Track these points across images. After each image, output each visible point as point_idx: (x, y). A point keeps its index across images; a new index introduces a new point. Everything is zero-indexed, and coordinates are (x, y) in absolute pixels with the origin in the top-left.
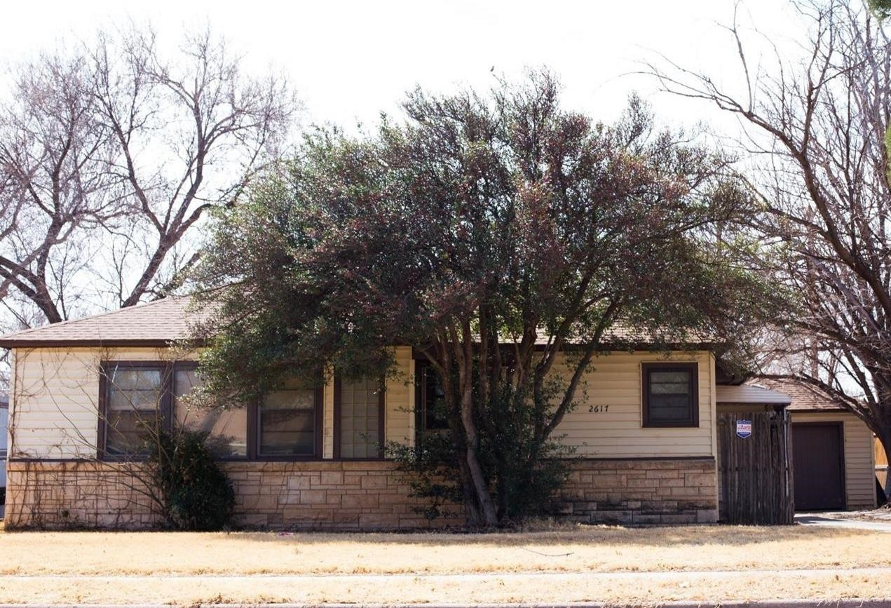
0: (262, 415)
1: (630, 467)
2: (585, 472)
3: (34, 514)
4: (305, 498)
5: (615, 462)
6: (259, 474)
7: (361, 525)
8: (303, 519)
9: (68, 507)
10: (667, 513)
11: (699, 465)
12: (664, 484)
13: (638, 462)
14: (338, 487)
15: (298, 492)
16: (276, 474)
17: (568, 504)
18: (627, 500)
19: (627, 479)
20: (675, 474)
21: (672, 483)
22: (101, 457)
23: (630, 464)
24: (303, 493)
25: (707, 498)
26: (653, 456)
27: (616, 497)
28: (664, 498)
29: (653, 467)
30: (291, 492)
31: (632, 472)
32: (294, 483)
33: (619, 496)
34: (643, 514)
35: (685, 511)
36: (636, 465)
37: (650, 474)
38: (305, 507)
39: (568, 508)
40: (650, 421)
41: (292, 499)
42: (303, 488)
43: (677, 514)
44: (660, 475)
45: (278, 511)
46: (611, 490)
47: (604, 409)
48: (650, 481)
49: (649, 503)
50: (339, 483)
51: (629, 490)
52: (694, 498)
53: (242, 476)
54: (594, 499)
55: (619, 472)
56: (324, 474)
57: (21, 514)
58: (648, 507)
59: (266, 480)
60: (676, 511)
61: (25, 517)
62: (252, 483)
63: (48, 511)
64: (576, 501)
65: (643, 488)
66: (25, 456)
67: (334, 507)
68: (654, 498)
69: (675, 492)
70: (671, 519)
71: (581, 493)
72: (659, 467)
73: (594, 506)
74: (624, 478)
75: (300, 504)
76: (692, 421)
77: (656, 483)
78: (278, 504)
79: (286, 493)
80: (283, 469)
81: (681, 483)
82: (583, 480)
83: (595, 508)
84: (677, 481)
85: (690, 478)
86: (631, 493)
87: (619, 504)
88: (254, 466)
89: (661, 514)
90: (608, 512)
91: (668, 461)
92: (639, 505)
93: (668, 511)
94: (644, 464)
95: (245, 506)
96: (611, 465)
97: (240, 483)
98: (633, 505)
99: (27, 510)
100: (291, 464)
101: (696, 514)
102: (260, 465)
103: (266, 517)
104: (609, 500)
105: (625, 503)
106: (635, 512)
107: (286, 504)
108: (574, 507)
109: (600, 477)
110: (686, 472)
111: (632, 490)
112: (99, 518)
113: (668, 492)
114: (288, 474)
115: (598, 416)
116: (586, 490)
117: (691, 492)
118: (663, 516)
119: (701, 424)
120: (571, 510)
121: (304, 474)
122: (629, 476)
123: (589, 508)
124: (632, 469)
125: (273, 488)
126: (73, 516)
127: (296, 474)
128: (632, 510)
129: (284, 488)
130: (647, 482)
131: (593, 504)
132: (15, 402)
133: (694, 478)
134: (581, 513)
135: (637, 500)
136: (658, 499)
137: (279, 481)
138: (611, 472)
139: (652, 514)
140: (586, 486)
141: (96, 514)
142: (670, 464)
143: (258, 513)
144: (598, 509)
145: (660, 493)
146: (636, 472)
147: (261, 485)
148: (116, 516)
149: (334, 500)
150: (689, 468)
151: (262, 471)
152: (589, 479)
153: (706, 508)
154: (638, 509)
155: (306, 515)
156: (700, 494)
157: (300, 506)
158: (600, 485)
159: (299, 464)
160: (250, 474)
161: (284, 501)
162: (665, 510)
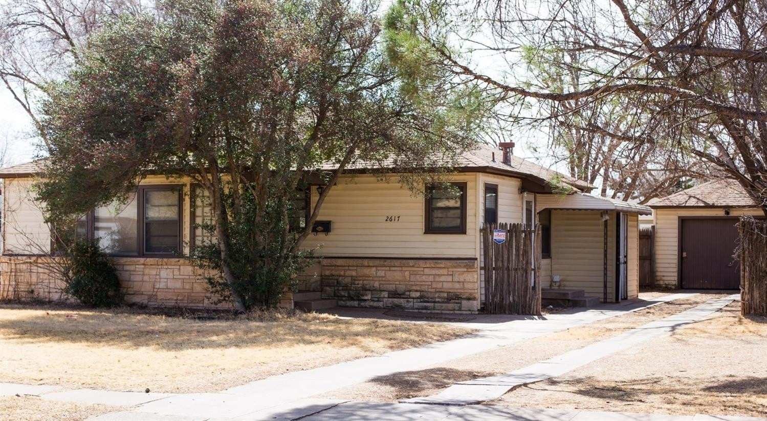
0: (146, 223)
1: (411, 265)
2: (379, 268)
3: (15, 291)
4: (170, 285)
5: (400, 260)
6: (143, 266)
7: (205, 305)
8: (169, 300)
9: (33, 287)
10: (439, 302)
11: (462, 265)
12: (437, 279)
13: (417, 262)
14: (191, 277)
15: (166, 280)
16: (153, 267)
17: (368, 292)
18: (410, 291)
19: (410, 274)
20: (445, 271)
21: (443, 279)
22: (53, 254)
23: (411, 263)
24: (169, 280)
25: (469, 291)
26: (431, 256)
27: (402, 288)
28: (437, 290)
29: (428, 266)
30: (162, 280)
31: (414, 269)
32: (163, 273)
33: (404, 287)
34: (421, 302)
35: (452, 301)
36: (415, 264)
37: (427, 271)
38: (170, 291)
39: (367, 295)
40: (430, 229)
41: (162, 285)
42: (168, 277)
43: (446, 303)
44: (434, 272)
45: (154, 294)
46: (397, 283)
47: (397, 219)
48: (427, 276)
49: (425, 294)
50: (191, 274)
51: (411, 283)
52: (459, 291)
53: (132, 268)
54: (385, 289)
55: (404, 269)
56: (182, 267)
57: (8, 291)
58: (425, 297)
59: (147, 271)
60: (446, 300)
61: (10, 293)
62: (139, 273)
63: (23, 290)
64: (373, 290)
65: (421, 282)
66: (10, 252)
67: (188, 291)
68: (430, 290)
69: (446, 285)
70: (442, 306)
71: (376, 284)
72: (434, 266)
73: (385, 294)
74: (407, 273)
75: (167, 288)
76: (461, 229)
77: (431, 278)
78: (154, 288)
79: (159, 280)
80: (156, 263)
81: (450, 279)
82: (378, 274)
83: (386, 296)
84: (447, 277)
85: (456, 276)
86: (412, 285)
87: (404, 294)
88: (139, 261)
89: (435, 302)
90: (395, 299)
91: (440, 261)
92: (418, 294)
93: (440, 300)
94: (421, 263)
95: (135, 290)
96: (397, 263)
97: (132, 273)
98: (414, 294)
99: (11, 289)
100: (161, 260)
101: (461, 303)
102: (142, 260)
103: (146, 297)
104: (396, 291)
105: (407, 293)
106: (415, 300)
107: (158, 289)
108: (372, 294)
109: (389, 272)
110: (454, 270)
111: (413, 283)
112: (51, 295)
113: (439, 285)
114: (160, 267)
115: (392, 224)
116: (381, 282)
117: (457, 286)
118: (436, 304)
119: (468, 231)
120: (369, 297)
121: (169, 267)
122: (411, 272)
123: (382, 296)
124: (413, 266)
125: (151, 277)
126: (36, 293)
127: (165, 267)
128: (413, 298)
129: (158, 277)
130: (424, 277)
131: (384, 293)
132: (5, 215)
133: (459, 274)
134: (377, 299)
135: (417, 291)
136: (432, 290)
137: (154, 272)
138: (398, 269)
139: (428, 302)
140: (381, 279)
141: (49, 292)
142: (441, 263)
143: (142, 294)
144: (389, 297)
145: (434, 286)
146: (417, 269)
147: (143, 275)
148: (60, 294)
149: (187, 286)
150: (455, 267)
151: (144, 264)
152: (383, 274)
153: (469, 299)
154: (417, 298)
155: (170, 297)
156: (463, 289)
157: (167, 290)
158: (390, 279)
159: (165, 260)
160: (137, 266)
161: (157, 287)
162: (437, 300)
